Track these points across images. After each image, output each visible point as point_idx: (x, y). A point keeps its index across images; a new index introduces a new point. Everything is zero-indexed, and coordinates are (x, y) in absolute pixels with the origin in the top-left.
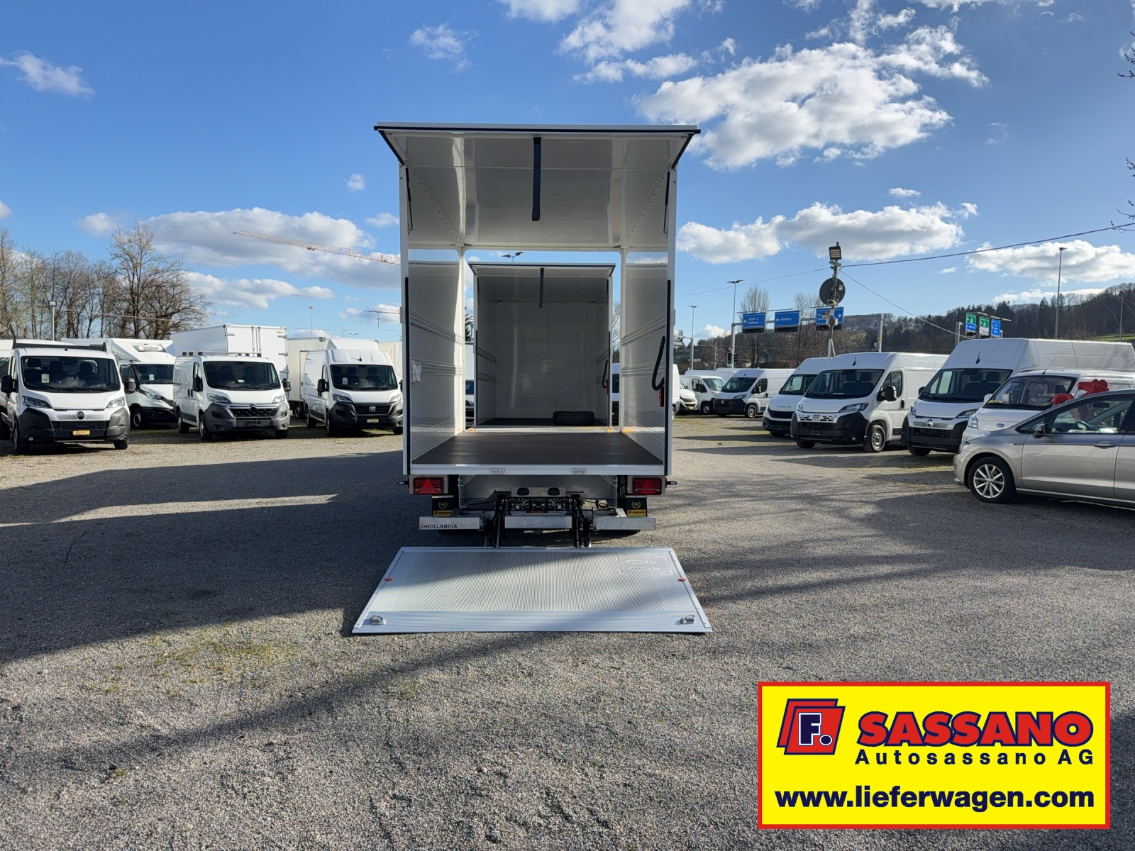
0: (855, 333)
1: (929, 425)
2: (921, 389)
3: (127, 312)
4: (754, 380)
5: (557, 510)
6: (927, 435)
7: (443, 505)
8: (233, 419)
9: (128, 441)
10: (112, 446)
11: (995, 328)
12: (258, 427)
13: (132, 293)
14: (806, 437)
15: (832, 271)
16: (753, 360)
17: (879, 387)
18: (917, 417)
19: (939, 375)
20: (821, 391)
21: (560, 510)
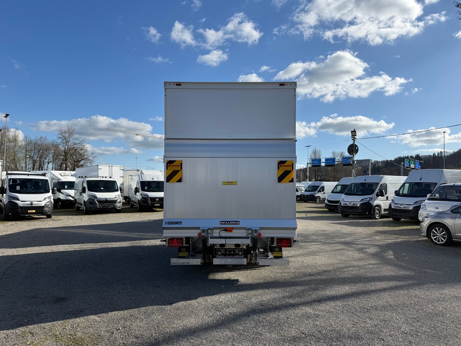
0: (357, 167)
1: (401, 207)
2: (396, 192)
3: (63, 160)
4: (319, 186)
5: (239, 255)
6: (401, 212)
7: (184, 249)
8: (98, 204)
9: (52, 214)
10: (45, 217)
11: (417, 165)
12: (108, 208)
13: (65, 153)
14: (345, 212)
15: (353, 141)
16: (315, 178)
17: (377, 191)
18: (395, 204)
19: (403, 185)
20: (351, 192)
21: (241, 255)
